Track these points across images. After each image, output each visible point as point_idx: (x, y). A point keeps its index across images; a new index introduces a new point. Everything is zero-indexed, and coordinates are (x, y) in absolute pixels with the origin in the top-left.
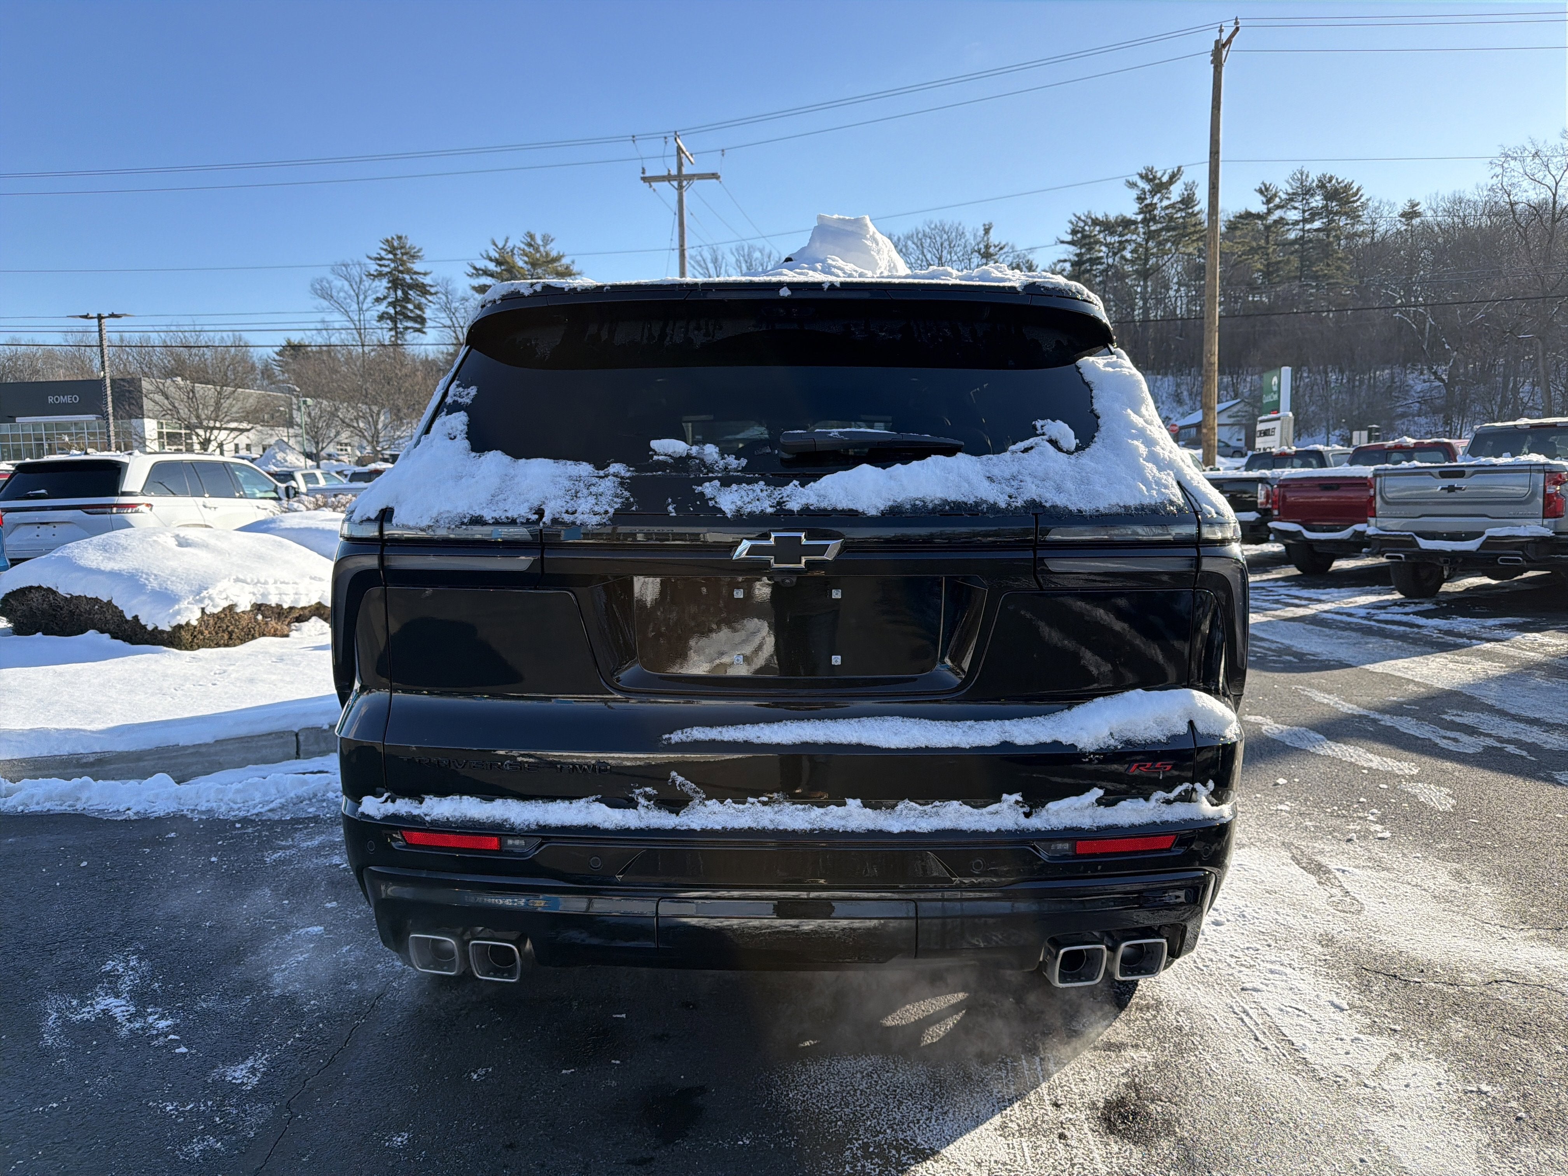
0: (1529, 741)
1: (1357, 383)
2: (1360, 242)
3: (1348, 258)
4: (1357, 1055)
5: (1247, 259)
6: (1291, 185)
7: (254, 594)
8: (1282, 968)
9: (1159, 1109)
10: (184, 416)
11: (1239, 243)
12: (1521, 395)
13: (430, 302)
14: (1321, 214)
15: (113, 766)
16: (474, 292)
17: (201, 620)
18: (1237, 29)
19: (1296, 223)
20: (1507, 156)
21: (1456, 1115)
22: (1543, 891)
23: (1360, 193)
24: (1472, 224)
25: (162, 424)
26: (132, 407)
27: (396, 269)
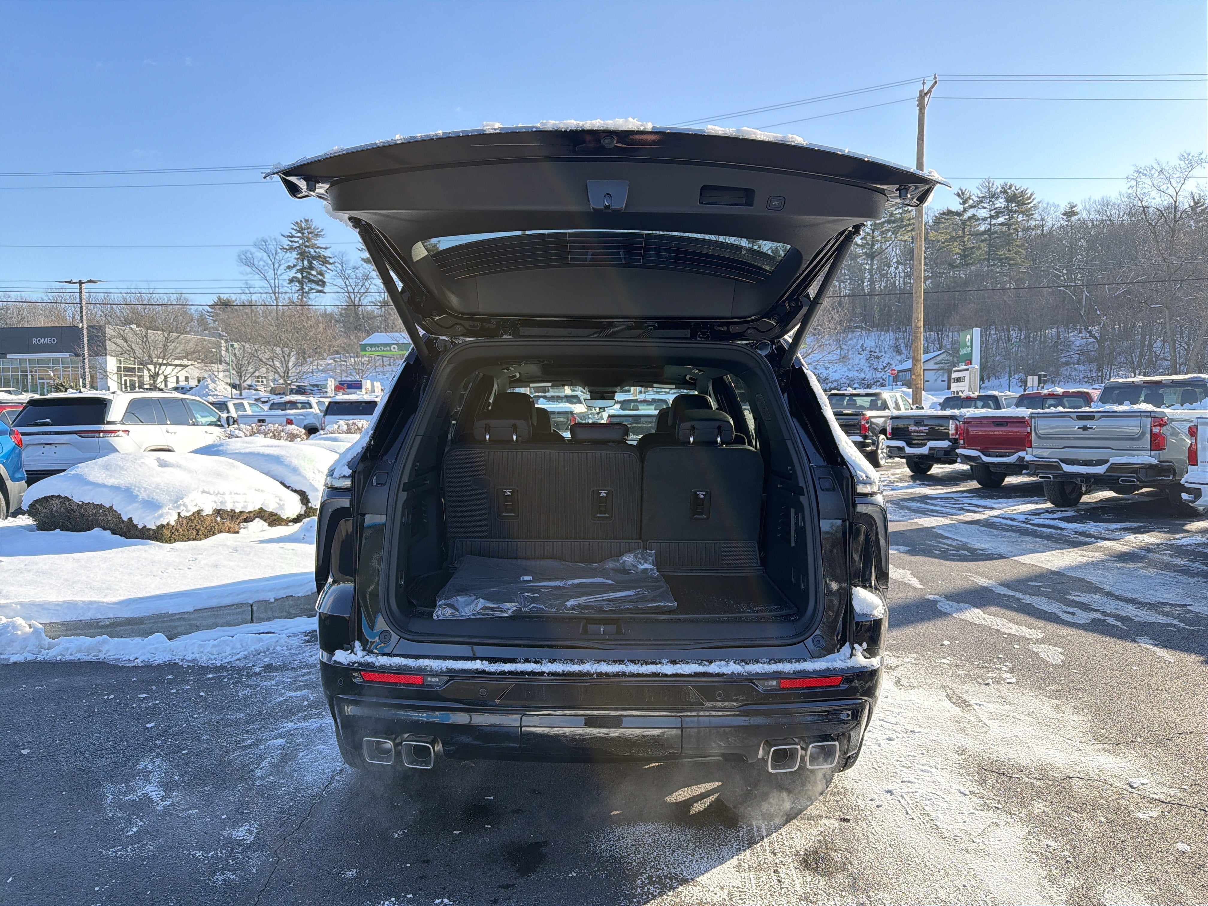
0: (1125, 615)
1: (1032, 339)
2: (1033, 233)
3: (1024, 245)
4: (970, 823)
5: (949, 245)
6: (981, 191)
7: (215, 502)
8: (929, 769)
9: (839, 855)
10: (139, 356)
11: (942, 233)
12: (1155, 349)
13: (329, 269)
14: (1004, 212)
15: (122, 628)
16: (363, 263)
17: (177, 521)
18: (936, 82)
19: (985, 219)
20: (1139, 172)
21: (1028, 860)
22: (1112, 719)
23: (1032, 198)
24: (1116, 221)
25: (120, 360)
26: (99, 348)
27: (303, 244)
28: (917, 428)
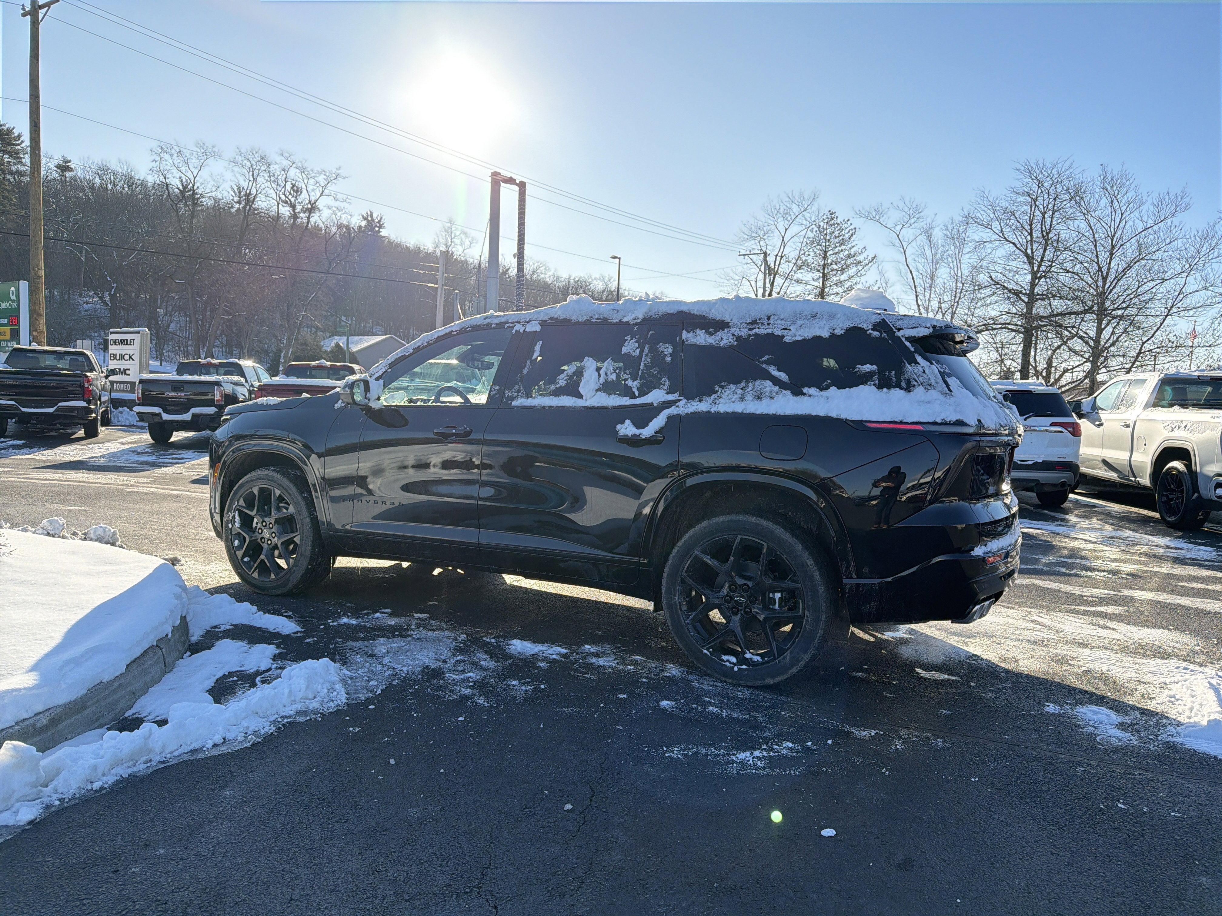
28: (175, 394)
